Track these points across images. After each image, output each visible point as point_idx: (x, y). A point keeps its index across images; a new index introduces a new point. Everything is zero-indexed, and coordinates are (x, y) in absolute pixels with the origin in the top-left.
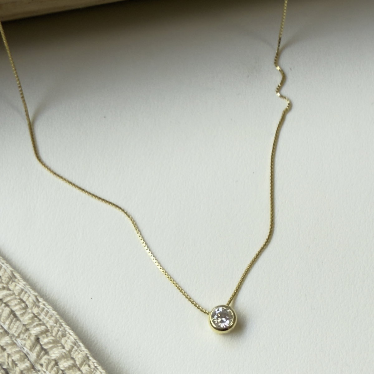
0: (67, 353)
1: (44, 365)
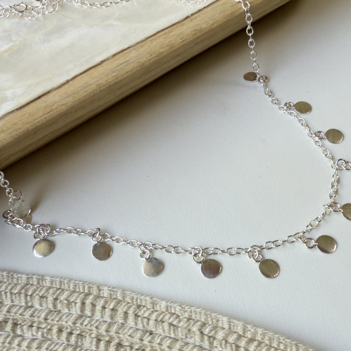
0: (229, 331)
1: (218, 346)
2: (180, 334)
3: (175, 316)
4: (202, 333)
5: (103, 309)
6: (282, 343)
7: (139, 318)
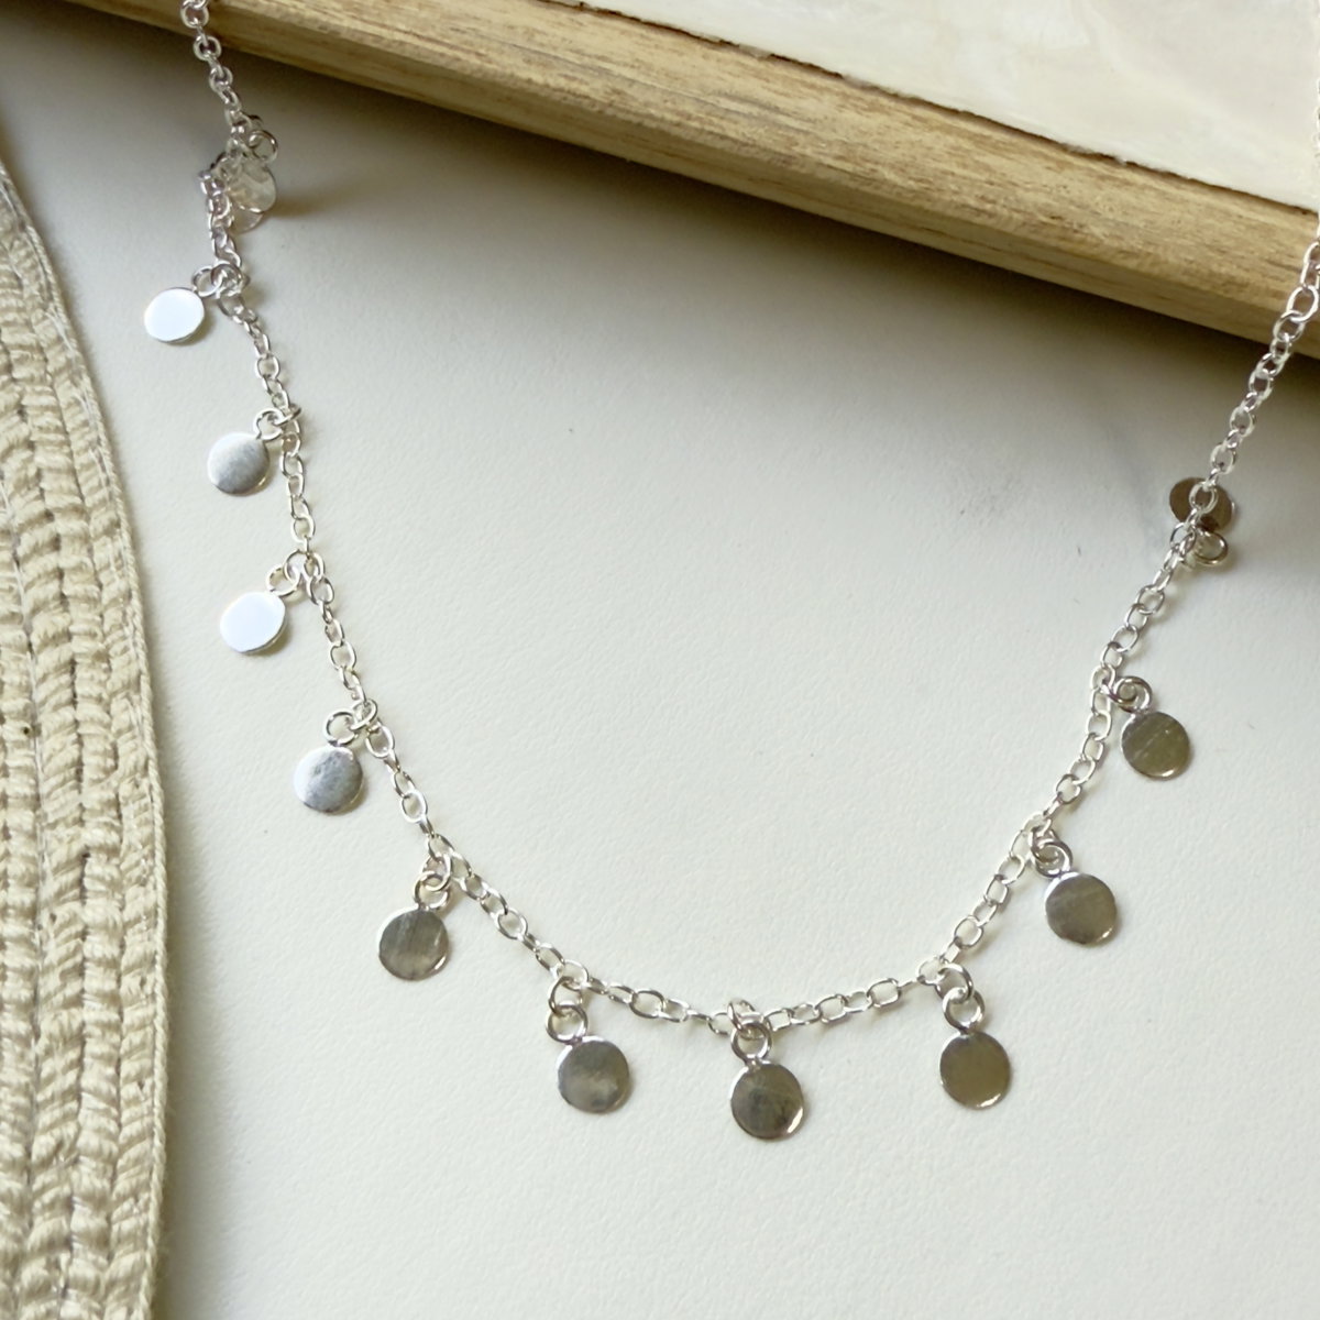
0: (120, 925)
1: (58, 922)
2: (56, 805)
3: (110, 762)
4: (84, 856)
5: (54, 571)
6: (141, 1085)
7: (66, 678)
